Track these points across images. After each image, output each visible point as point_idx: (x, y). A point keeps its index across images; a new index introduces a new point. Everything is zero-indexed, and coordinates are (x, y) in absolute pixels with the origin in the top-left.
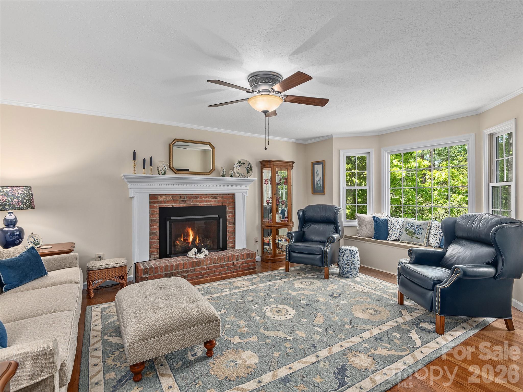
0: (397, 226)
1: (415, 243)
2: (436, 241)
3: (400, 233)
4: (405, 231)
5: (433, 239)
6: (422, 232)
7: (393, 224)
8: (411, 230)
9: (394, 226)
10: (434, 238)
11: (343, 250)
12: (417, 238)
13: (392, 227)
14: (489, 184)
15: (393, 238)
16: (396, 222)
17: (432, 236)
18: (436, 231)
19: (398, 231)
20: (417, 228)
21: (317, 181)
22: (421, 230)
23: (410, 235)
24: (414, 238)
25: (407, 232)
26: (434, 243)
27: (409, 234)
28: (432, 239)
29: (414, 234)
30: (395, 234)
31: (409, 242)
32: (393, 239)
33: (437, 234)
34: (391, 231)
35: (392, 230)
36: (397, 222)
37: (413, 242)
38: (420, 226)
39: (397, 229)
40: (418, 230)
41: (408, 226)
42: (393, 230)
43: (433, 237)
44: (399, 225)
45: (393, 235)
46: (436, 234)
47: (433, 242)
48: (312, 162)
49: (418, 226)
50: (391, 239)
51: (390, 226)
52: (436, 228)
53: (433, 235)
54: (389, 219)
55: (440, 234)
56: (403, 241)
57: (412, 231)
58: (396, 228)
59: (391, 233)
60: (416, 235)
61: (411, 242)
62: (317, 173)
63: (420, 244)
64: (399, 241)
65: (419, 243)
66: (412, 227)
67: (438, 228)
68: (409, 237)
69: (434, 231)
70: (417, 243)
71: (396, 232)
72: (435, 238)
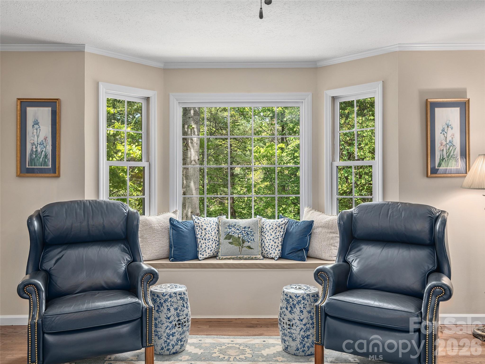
0: (211, 231)
1: (245, 256)
2: (277, 249)
3: (216, 243)
4: (226, 238)
5: (273, 247)
6: (254, 237)
7: (205, 229)
8: (236, 235)
9: (207, 233)
10: (274, 244)
11: (167, 297)
12: (249, 247)
13: (203, 235)
14: (332, 162)
15: (207, 254)
16: (207, 225)
17: (271, 241)
18: (275, 233)
19: (214, 241)
20: (245, 231)
21: (33, 144)
22: (251, 235)
23: (236, 245)
24: (244, 249)
25: (231, 241)
26: (275, 252)
27: (234, 243)
28: (270, 246)
29: (243, 243)
30: (210, 246)
31: (236, 256)
32: (207, 256)
33: (278, 238)
34: (202, 242)
35: (205, 239)
36: (210, 225)
37: (241, 256)
38: (249, 228)
39: (211, 237)
40: (248, 234)
41: (230, 230)
42: (207, 240)
43: (272, 243)
44: (213, 229)
45: (207, 248)
46: (276, 237)
47: (274, 250)
48: (19, 99)
49: (245, 228)
50: (205, 256)
51: (200, 232)
52: (276, 228)
53: (272, 239)
54: (197, 221)
55: (281, 237)
56: (224, 257)
57: (239, 238)
58: (210, 235)
59: (204, 246)
60: (246, 244)
61: (239, 256)
62: (36, 126)
63: (254, 256)
64: (218, 258)
65: (252, 256)
66: (237, 231)
67: (278, 228)
68: (235, 248)
69: (273, 234)
70: (249, 256)
71: (211, 243)
72: (276, 244)
